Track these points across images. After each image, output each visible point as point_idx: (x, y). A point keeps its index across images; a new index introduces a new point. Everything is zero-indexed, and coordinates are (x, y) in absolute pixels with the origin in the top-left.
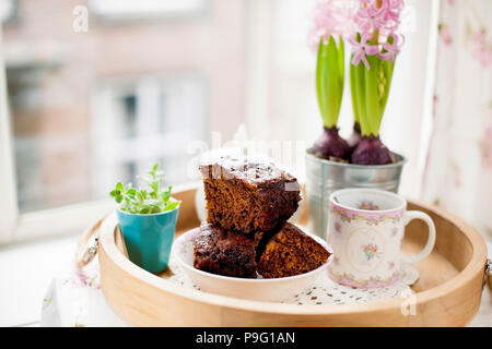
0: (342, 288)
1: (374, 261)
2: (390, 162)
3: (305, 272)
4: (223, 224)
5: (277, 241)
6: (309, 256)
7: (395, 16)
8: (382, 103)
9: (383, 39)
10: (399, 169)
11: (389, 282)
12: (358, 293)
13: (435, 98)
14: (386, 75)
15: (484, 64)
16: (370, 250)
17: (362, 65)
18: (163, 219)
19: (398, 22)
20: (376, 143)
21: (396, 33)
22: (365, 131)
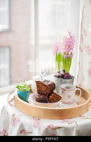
0: (64, 104)
1: (70, 98)
2: (72, 78)
3: (57, 101)
4: (40, 92)
5: (52, 96)
6: (58, 98)
7: (72, 49)
8: (70, 66)
9: (70, 53)
10: (73, 80)
11: (73, 103)
12: (67, 105)
13: (79, 63)
14: (70, 61)
15: (89, 54)
16: (69, 96)
17: (66, 59)
18: (27, 92)
19: (73, 50)
20: (68, 75)
21: (72, 52)
22: (66, 72)
